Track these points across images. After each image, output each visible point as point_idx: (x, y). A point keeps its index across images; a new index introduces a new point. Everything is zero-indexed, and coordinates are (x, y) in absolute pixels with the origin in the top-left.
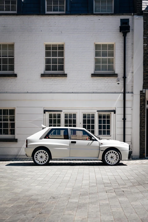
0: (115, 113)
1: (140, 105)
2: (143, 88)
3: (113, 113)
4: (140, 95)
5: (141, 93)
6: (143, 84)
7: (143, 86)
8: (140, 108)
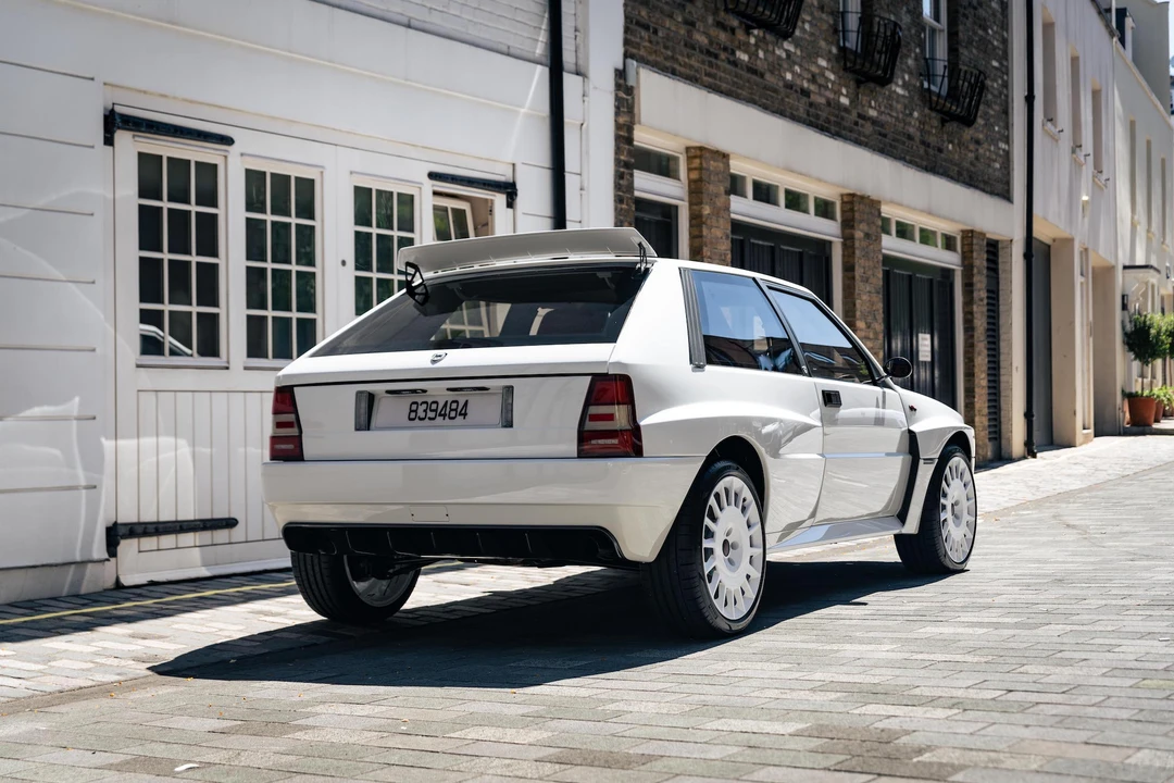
0: (510, 205)
1: (618, 162)
2: (626, 56)
3: (500, 200)
4: (617, 98)
5: (618, 87)
6: (627, 30)
7: (626, 42)
8: (618, 187)
